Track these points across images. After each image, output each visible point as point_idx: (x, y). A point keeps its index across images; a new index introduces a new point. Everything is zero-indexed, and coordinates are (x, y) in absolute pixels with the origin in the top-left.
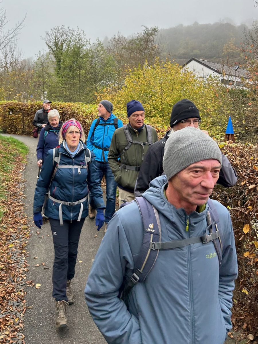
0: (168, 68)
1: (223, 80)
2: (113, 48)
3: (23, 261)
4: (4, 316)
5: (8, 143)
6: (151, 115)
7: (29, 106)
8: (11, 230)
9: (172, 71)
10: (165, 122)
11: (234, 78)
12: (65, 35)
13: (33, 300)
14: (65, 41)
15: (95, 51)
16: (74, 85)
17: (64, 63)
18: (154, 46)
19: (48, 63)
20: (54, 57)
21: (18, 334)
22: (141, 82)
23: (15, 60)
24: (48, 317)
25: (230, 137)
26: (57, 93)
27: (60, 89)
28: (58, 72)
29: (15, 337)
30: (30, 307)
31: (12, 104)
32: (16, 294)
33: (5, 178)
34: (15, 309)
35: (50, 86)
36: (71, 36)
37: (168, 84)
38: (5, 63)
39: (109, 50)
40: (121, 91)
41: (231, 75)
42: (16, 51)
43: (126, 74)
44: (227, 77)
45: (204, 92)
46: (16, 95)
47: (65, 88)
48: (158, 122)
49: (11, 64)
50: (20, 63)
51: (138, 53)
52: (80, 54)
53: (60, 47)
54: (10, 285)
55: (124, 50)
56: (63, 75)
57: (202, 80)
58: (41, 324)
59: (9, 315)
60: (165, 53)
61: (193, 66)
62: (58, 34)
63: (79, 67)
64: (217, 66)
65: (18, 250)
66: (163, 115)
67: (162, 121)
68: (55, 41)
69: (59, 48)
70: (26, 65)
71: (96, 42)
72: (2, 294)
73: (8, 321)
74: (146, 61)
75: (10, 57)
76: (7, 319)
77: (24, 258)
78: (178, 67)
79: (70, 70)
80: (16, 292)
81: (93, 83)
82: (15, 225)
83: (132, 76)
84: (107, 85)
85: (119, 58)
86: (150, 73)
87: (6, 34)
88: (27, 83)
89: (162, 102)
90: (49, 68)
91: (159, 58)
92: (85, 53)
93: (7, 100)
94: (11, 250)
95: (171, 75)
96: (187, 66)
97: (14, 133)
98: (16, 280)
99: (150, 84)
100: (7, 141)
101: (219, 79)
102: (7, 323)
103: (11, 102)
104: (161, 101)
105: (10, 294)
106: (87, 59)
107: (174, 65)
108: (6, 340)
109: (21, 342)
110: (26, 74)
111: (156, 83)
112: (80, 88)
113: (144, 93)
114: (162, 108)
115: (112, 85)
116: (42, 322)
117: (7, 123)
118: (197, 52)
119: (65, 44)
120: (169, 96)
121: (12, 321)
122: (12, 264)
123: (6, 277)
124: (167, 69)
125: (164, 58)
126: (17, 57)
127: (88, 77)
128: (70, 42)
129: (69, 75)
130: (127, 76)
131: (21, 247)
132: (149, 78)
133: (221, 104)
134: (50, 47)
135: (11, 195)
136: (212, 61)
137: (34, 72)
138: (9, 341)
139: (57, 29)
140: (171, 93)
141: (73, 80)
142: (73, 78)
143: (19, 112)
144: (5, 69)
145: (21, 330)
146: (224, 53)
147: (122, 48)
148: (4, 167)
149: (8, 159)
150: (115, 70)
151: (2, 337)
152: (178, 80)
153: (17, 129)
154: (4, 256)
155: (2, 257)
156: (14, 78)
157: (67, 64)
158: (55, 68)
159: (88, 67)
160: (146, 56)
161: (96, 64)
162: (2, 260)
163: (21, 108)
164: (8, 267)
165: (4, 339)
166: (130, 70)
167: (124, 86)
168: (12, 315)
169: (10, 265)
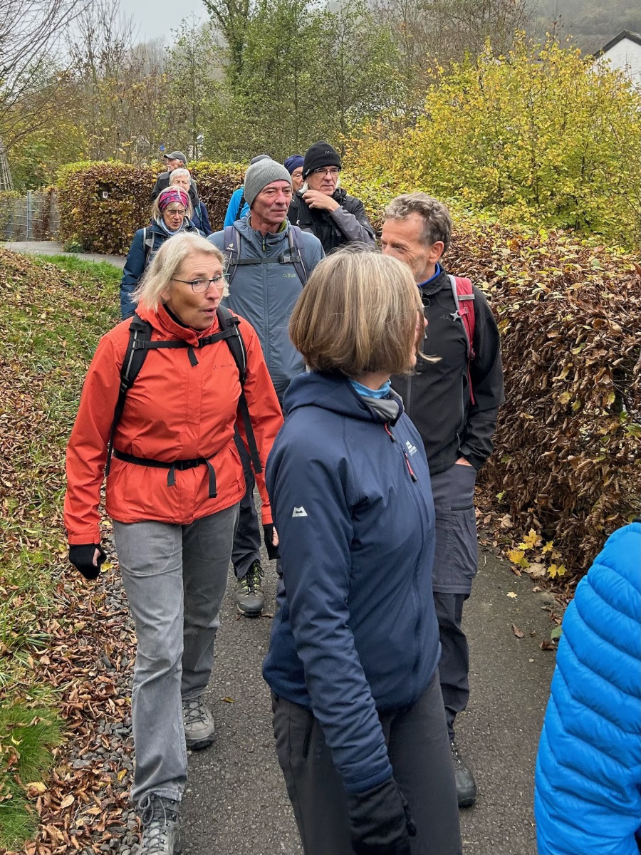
0: (550, 63)
2: (391, 8)
4: (87, 763)
5: (97, 280)
6: (502, 199)
7: (154, 176)
9: (563, 71)
10: (542, 220)
15: (339, 17)
16: (280, 114)
17: (251, 52)
19: (208, 52)
20: (223, 36)
21: (124, 814)
22: (473, 103)
23: (116, 48)
24: (209, 770)
26: (233, 138)
27: (241, 126)
28: (236, 77)
29: (118, 824)
31: (108, 170)
32: (121, 704)
34: (116, 745)
35: (211, 119)
37: (551, 109)
38: (87, 56)
39: (381, 12)
40: (415, 129)
42: (117, 19)
43: (429, 81)
46: (119, 146)
47: (256, 123)
48: (522, 219)
49: (103, 58)
50: (128, 54)
51: (464, 20)
52: (296, 27)
53: (240, 6)
54: (102, 678)
55: (422, 12)
56: (250, 87)
58: (189, 790)
59: (101, 762)
60: (542, 20)
61: (626, 53)
63: (295, 63)
66: (536, 199)
67: (534, 216)
69: (238, 11)
70: (147, 59)
72: (79, 702)
73: (97, 777)
74: (488, 41)
75: (101, 39)
76: (96, 772)
78: (581, 57)
79: (270, 73)
80: (118, 698)
81: (335, 108)
83: (446, 87)
84: (375, 114)
85: (410, 35)
86: (498, 75)
88: (149, 110)
89: (533, 160)
90: (209, 67)
91: (524, 32)
92: (311, 24)
93: (92, 159)
94: (105, 581)
95: (561, 83)
96: (605, 57)
97: (113, 253)
98: (120, 663)
99: (499, 109)
100: (96, 273)
102: (95, 785)
103: (106, 164)
104: (530, 157)
105: (102, 701)
106: (319, 39)
107: (569, 52)
108: (92, 832)
109: (132, 838)
110: (145, 86)
111: (516, 107)
112: (297, 124)
113: (482, 135)
114: (533, 179)
115: (387, 113)
116: (191, 782)
117: (94, 225)
118: (635, 14)
120: (554, 143)
121: (108, 779)
122: (107, 618)
123: (93, 654)
124: (548, 66)
125: (540, 32)
126: (120, 37)
127: (321, 91)
129: (266, 87)
130: (432, 85)
132: (496, 91)
134: (211, 8)
137: (167, 78)
138: (101, 834)
140: (560, 134)
141: (278, 100)
142: (278, 94)
143: (126, 192)
144: (87, 73)
147: (419, 8)
148: (86, 348)
149: (97, 324)
150: (397, 70)
151: (80, 822)
152: (580, 96)
153: (121, 239)
154: (87, 595)
155: (81, 599)
156: (114, 97)
157: (262, 56)
158: (226, 67)
159: (319, 64)
160: (488, 29)
161: (342, 55)
162: (82, 607)
163: (131, 182)
164: (98, 628)
165: (87, 829)
166: (441, 68)
167: (423, 114)
168: (109, 762)
169: (103, 622)
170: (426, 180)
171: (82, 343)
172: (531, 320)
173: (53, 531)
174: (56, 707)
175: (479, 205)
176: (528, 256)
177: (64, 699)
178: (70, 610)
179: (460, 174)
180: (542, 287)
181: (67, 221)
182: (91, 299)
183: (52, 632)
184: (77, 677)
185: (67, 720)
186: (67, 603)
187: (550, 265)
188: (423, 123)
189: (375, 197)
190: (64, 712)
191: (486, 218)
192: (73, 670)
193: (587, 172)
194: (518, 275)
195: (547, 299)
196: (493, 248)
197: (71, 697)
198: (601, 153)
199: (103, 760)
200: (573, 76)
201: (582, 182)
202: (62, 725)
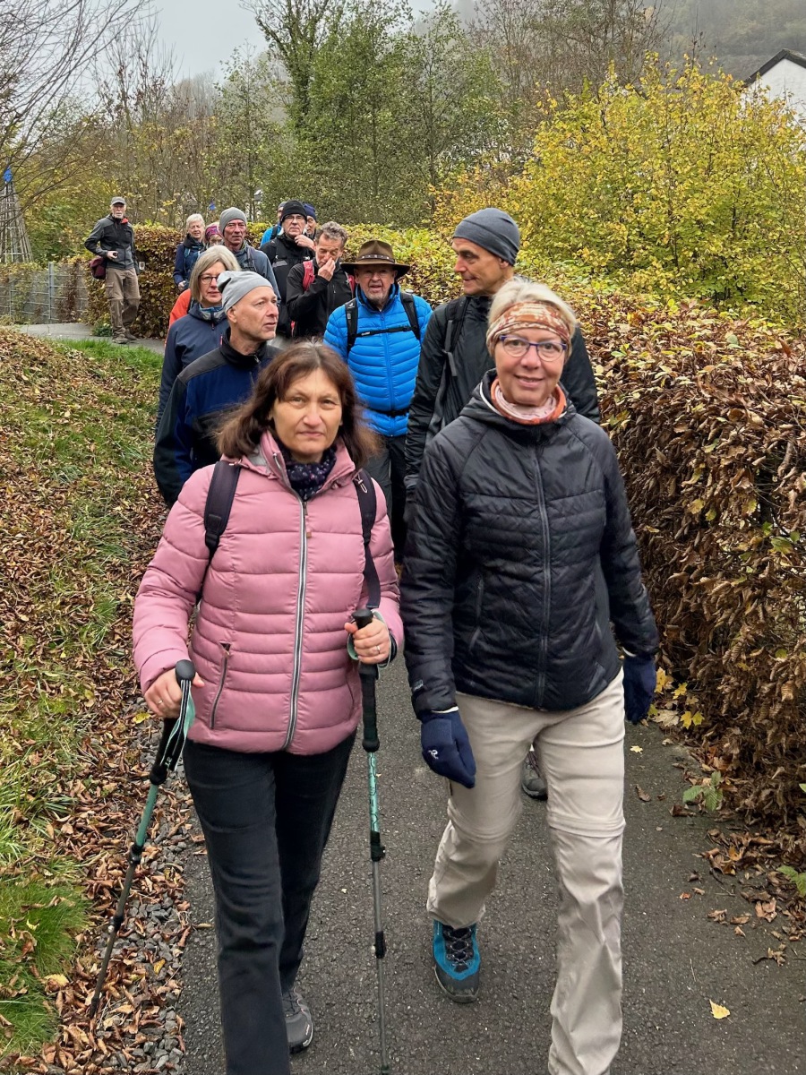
0: (690, 92)
2: (491, 29)
4: (118, 952)
5: (133, 370)
6: (632, 262)
9: (708, 102)
10: (682, 287)
14: (324, 9)
15: (426, 43)
16: (356, 162)
17: (319, 87)
18: (640, 15)
19: (266, 88)
20: (284, 68)
21: (162, 1013)
22: (593, 143)
23: (155, 86)
26: (298, 194)
27: (308, 178)
28: (301, 118)
29: (153, 1025)
30: (201, 925)
31: (145, 236)
32: (158, 881)
33: (123, 488)
34: (152, 931)
35: (271, 170)
37: (693, 149)
38: (119, 96)
39: (478, 34)
40: (522, 177)
42: (155, 50)
43: (540, 118)
46: (160, 205)
47: (326, 173)
48: (657, 286)
49: (138, 99)
50: (169, 93)
51: (581, 42)
52: (374, 54)
53: (305, 30)
55: (529, 33)
56: (319, 130)
59: (135, 951)
60: (680, 38)
61: (785, 78)
63: (373, 99)
66: (675, 262)
67: (671, 282)
68: (287, 11)
69: (302, 37)
70: (192, 98)
71: (432, 9)
72: (108, 879)
73: (130, 969)
74: (612, 67)
75: (137, 76)
76: (128, 962)
78: (730, 83)
79: (342, 112)
80: (156, 875)
81: (423, 153)
83: (560, 125)
84: (472, 160)
85: (515, 61)
86: (625, 109)
88: (196, 161)
89: (670, 213)
90: (268, 107)
91: (657, 55)
92: (392, 50)
94: (140, 734)
95: (704, 116)
96: (764, 81)
97: (153, 336)
98: (158, 833)
99: (627, 151)
100: (130, 361)
102: (127, 978)
103: (142, 227)
104: (666, 208)
106: (402, 69)
107: (715, 78)
108: (123, 1034)
109: (171, 1042)
110: (190, 131)
111: (648, 147)
112: (376, 172)
113: (606, 183)
114: (671, 236)
115: (487, 158)
118: (798, 28)
119: (323, 21)
120: (696, 191)
121: (143, 971)
122: (142, 779)
123: (125, 821)
124: (688, 96)
125: (677, 53)
126: (159, 72)
127: (405, 134)
128: (341, 12)
129: (337, 129)
130: (543, 123)
132: (622, 128)
134: (270, 34)
135: (140, 546)
137: (217, 121)
138: (134, 1036)
140: (704, 181)
141: (353, 145)
142: (353, 138)
143: (167, 261)
144: (120, 116)
145: (173, 1002)
147: (525, 27)
148: (119, 452)
149: (131, 423)
150: (500, 104)
151: (108, 1023)
152: (730, 132)
153: (161, 320)
154: (118, 751)
155: (111, 755)
156: (152, 146)
157: (331, 91)
158: (289, 106)
159: (403, 98)
160: (612, 51)
161: (431, 88)
162: (112, 765)
163: (173, 250)
164: (131, 790)
165: (117, 1030)
166: (554, 101)
167: (532, 159)
168: (144, 951)
169: (137, 783)
170: (536, 240)
171: (115, 447)
172: (654, 412)
173: (78, 675)
174: (80, 885)
175: (601, 271)
176: (652, 333)
177: (89, 875)
178: (98, 769)
179: (578, 232)
180: (668, 370)
181: (96, 298)
182: (125, 392)
183: (76, 795)
184: (106, 849)
185: (93, 901)
186: (94, 761)
187: (678, 344)
188: (532, 170)
190: (90, 891)
191: (604, 286)
192: (101, 841)
193: (738, 226)
194: (639, 357)
195: (674, 386)
196: (609, 324)
197: (98, 873)
198: (757, 203)
199: (136, 948)
200: (721, 107)
201: (733, 239)
202: (88, 906)
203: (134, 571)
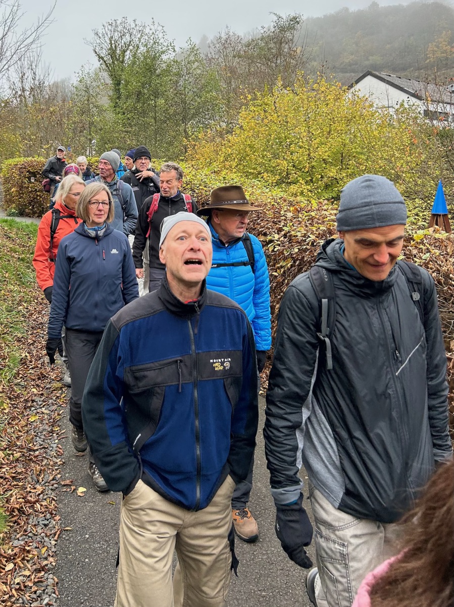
0: (320, 92)
1: (427, 113)
2: (216, 57)
3: (55, 445)
4: (22, 543)
5: (28, 234)
6: (289, 181)
8: (34, 390)
9: (329, 97)
10: (315, 194)
11: (448, 106)
12: (128, 36)
13: (73, 516)
14: (129, 45)
15: (183, 64)
16: (145, 126)
17: (126, 86)
18: (294, 51)
19: (98, 87)
20: (108, 76)
21: (46, 575)
22: (270, 118)
23: (40, 84)
24: (100, 547)
25: (441, 220)
26: (115, 142)
27: (120, 134)
28: (116, 103)
29: (41, 582)
30: (67, 528)
31: (34, 163)
32: (43, 505)
33: (23, 297)
34: (40, 531)
35: (101, 130)
36: (139, 36)
37: (321, 122)
38: (21, 90)
39: (210, 60)
40: (232, 135)
41: (443, 102)
42: (40, 66)
43: (242, 104)
44: (435, 105)
45: (390, 135)
46: (42, 148)
47: (130, 132)
48: (302, 193)
49: (31, 91)
50: (47, 89)
51: (264, 65)
52: (155, 70)
53: (119, 56)
55: (237, 60)
56: (126, 109)
57: (386, 112)
58: (87, 560)
59: (31, 542)
60: (315, 64)
61: (369, 85)
62: (116, 34)
63: (155, 93)
64: (416, 86)
65: (47, 427)
66: (311, 180)
67: (310, 191)
68: (110, 46)
69: (117, 60)
70: (59, 92)
71: (186, 46)
72: (17, 504)
73: (28, 552)
74: (279, 78)
75: (30, 77)
76: (28, 548)
77: (57, 441)
78: (341, 88)
79: (138, 100)
80: (42, 502)
81: (181, 122)
82: (40, 381)
83: (252, 108)
84: (206, 126)
85: (229, 75)
86: (286, 100)
87: (22, 37)
88: (61, 124)
89: (309, 155)
90: (99, 96)
91: (303, 72)
92: (164, 68)
93: (25, 156)
94: (33, 427)
95: (327, 105)
96: (357, 87)
97: (38, 217)
99: (287, 122)
100: (27, 230)
101: (419, 109)
102: (27, 556)
103: (33, 159)
104: (307, 153)
105: (32, 504)
106: (170, 78)
107: (333, 85)
108: (25, 587)
109: (51, 591)
110: (58, 109)
111: (298, 121)
112: (156, 133)
113: (276, 139)
114: (309, 167)
115: (214, 125)
116: (88, 555)
117: (26, 198)
118: (376, 59)
119: (128, 52)
120: (323, 144)
121: (35, 553)
122: (34, 451)
123: (26, 473)
124: (319, 94)
125: (313, 72)
126: (42, 77)
127: (171, 111)
128: (138, 47)
129: (136, 109)
130: (243, 107)
131: (52, 420)
132: (285, 110)
133: (423, 157)
134: (100, 58)
135: (32, 328)
136: (405, 75)
137: (72, 103)
138: (31, 588)
139: (114, 24)
140: (327, 138)
141: (144, 118)
142: (144, 113)
144: (21, 101)
145: (52, 570)
146: (428, 61)
147: (234, 57)
148: (21, 278)
149: (27, 262)
150: (221, 97)
151: (17, 580)
152: (340, 113)
153: (43, 208)
154: (22, 436)
155: (18, 438)
156: (38, 116)
157: (133, 89)
158: (110, 96)
159: (171, 93)
160: (280, 70)
161: (185, 88)
162: (18, 443)
164: (29, 457)
165: (22, 585)
166: (249, 96)
167: (238, 126)
168: (36, 542)
169: (31, 453)
170: (239, 169)
171: (19, 275)
172: (305, 259)
174: (2, 507)
175: (274, 184)
176: (304, 218)
177: (7, 502)
178: (11, 445)
179: (261, 164)
180: (313, 237)
181: (8, 196)
182: (24, 246)
184: (15, 488)
185: (9, 515)
186: (9, 441)
187: (318, 223)
188: (238, 132)
189: (206, 180)
190: (7, 510)
191: (278, 193)
192: (13, 484)
193: (344, 162)
194: (297, 230)
195: (315, 246)
196: (281, 212)
197: (11, 501)
198: (354, 150)
199: (32, 540)
200: (336, 100)
201: (341, 169)
202: (6, 518)
203: (29, 341)
